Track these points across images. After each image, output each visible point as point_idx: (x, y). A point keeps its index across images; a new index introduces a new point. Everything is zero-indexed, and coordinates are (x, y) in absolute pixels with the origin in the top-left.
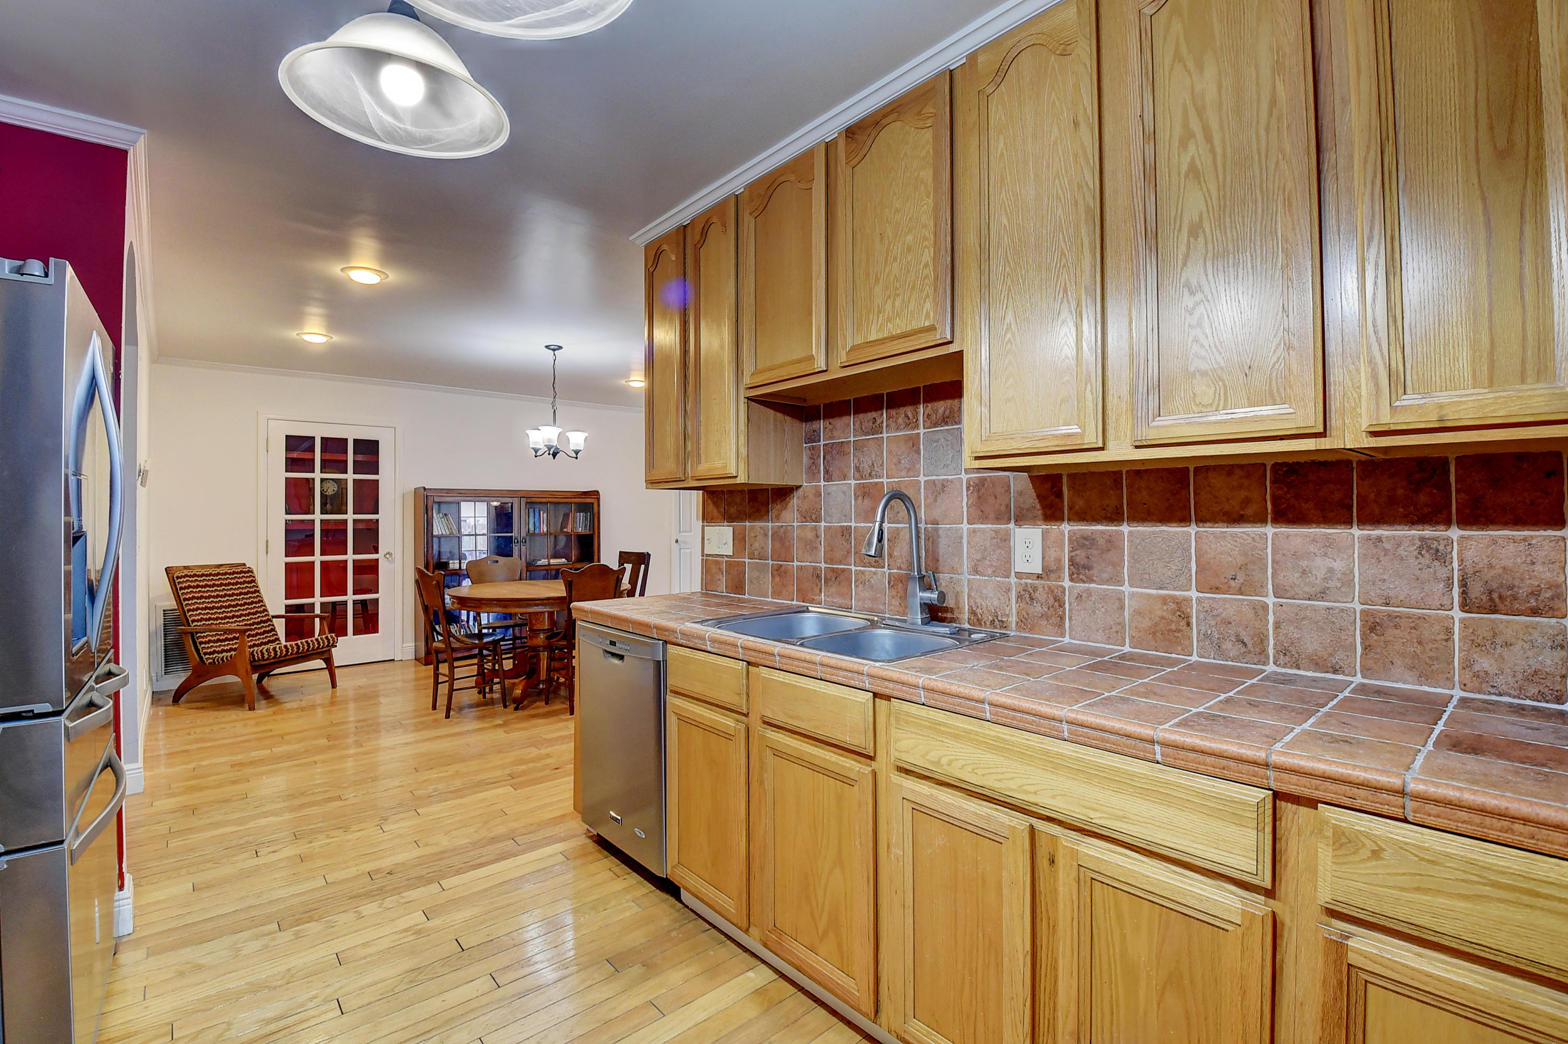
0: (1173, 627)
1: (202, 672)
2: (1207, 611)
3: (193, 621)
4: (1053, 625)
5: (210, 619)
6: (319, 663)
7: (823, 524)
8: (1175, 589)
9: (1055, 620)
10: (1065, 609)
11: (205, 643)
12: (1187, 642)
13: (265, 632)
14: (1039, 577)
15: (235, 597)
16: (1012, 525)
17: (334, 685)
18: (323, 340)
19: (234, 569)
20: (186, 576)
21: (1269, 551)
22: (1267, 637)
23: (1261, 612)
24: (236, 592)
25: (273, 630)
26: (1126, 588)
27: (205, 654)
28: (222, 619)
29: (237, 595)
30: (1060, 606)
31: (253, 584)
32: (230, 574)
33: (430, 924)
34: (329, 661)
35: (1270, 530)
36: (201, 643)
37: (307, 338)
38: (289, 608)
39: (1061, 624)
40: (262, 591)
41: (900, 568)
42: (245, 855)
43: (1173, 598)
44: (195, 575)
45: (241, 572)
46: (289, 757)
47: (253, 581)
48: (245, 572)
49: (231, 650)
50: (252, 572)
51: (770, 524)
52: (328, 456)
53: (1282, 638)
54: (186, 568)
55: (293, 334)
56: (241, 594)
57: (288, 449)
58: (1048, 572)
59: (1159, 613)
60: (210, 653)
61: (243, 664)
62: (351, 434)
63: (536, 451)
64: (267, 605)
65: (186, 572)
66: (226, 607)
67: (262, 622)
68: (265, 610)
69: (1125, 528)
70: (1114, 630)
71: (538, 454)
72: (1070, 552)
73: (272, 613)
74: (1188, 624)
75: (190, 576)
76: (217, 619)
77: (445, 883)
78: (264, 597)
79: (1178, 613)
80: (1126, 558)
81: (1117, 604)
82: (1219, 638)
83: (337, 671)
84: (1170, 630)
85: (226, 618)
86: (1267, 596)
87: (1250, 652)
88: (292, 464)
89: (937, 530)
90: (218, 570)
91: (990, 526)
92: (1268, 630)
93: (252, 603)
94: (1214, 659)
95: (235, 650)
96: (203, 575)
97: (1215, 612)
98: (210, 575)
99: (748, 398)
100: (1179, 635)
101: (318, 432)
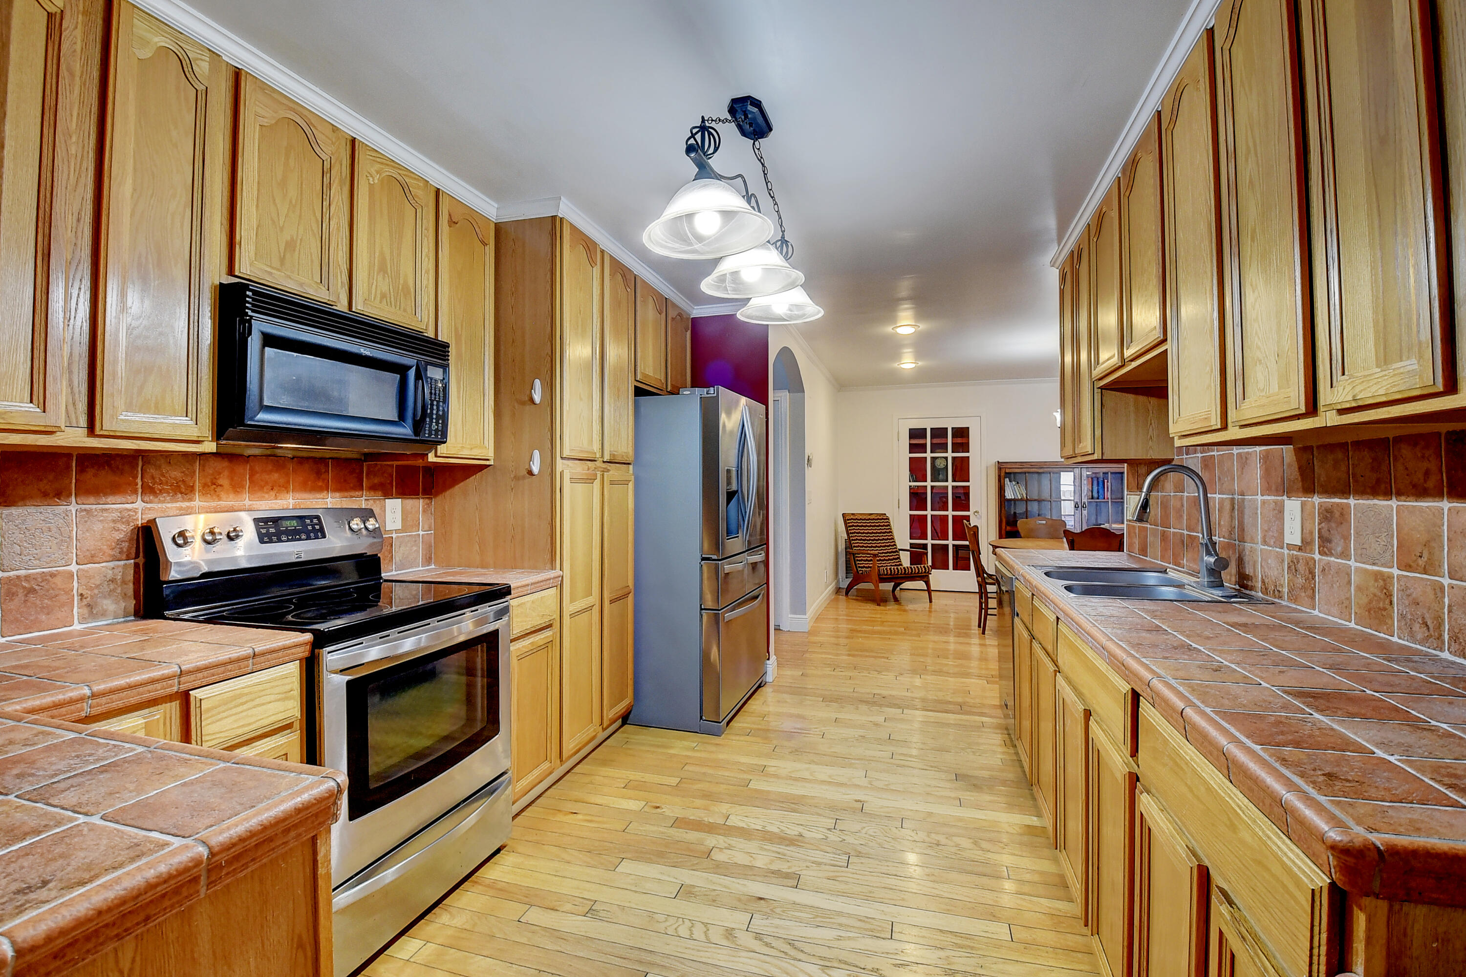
0: (1381, 605)
1: (858, 578)
2: (1403, 590)
3: (854, 547)
4: (1308, 597)
5: (863, 547)
6: (921, 585)
7: (1186, 494)
8: (1382, 565)
9: (1310, 592)
10: (1315, 581)
11: (860, 561)
12: (1390, 622)
13: (894, 559)
14: (1300, 549)
15: (878, 535)
16: (1285, 497)
17: (931, 601)
18: (913, 366)
19: (878, 517)
20: (852, 519)
21: (1445, 527)
22: (1443, 620)
23: (1439, 594)
24: (879, 531)
25: (899, 558)
26: (1352, 563)
27: (859, 567)
28: (870, 547)
29: (879, 533)
30: (1313, 579)
31: (889, 527)
32: (876, 520)
33: (885, 724)
34: (928, 583)
35: (1445, 505)
36: (858, 560)
37: (903, 366)
38: (912, 545)
39: (1313, 597)
40: (894, 532)
41: (1224, 537)
42: (829, 669)
43: (1381, 573)
44: (856, 519)
45: (882, 519)
46: (880, 633)
47: (889, 525)
48: (884, 519)
49: (869, 567)
50: (888, 520)
51: (1160, 494)
52: (936, 441)
53: (1453, 623)
54: (853, 514)
55: (896, 365)
56: (882, 533)
57: (911, 437)
58: (1305, 545)
59: (1372, 590)
60: (862, 567)
61: (875, 577)
62: (950, 424)
64: (897, 542)
65: (852, 517)
66: (872, 540)
67: (892, 552)
68: (895, 545)
69: (1352, 501)
70: (1345, 605)
72: (1319, 524)
73: (899, 547)
74: (1391, 603)
75: (854, 519)
76: (867, 547)
77: (905, 711)
78: (895, 537)
79: (1385, 591)
80: (1352, 532)
81: (1346, 580)
82: (1410, 619)
83: (933, 593)
84: (1379, 608)
85: (872, 547)
86: (1443, 577)
87: (1431, 636)
88: (913, 448)
89: (1243, 500)
90: (869, 517)
91: (1273, 498)
92: (1444, 613)
93: (888, 539)
94: (1408, 641)
95: (871, 567)
96: (861, 519)
97: (1409, 592)
98: (865, 519)
99: (1101, 388)
100: (1384, 613)
101: (929, 425)
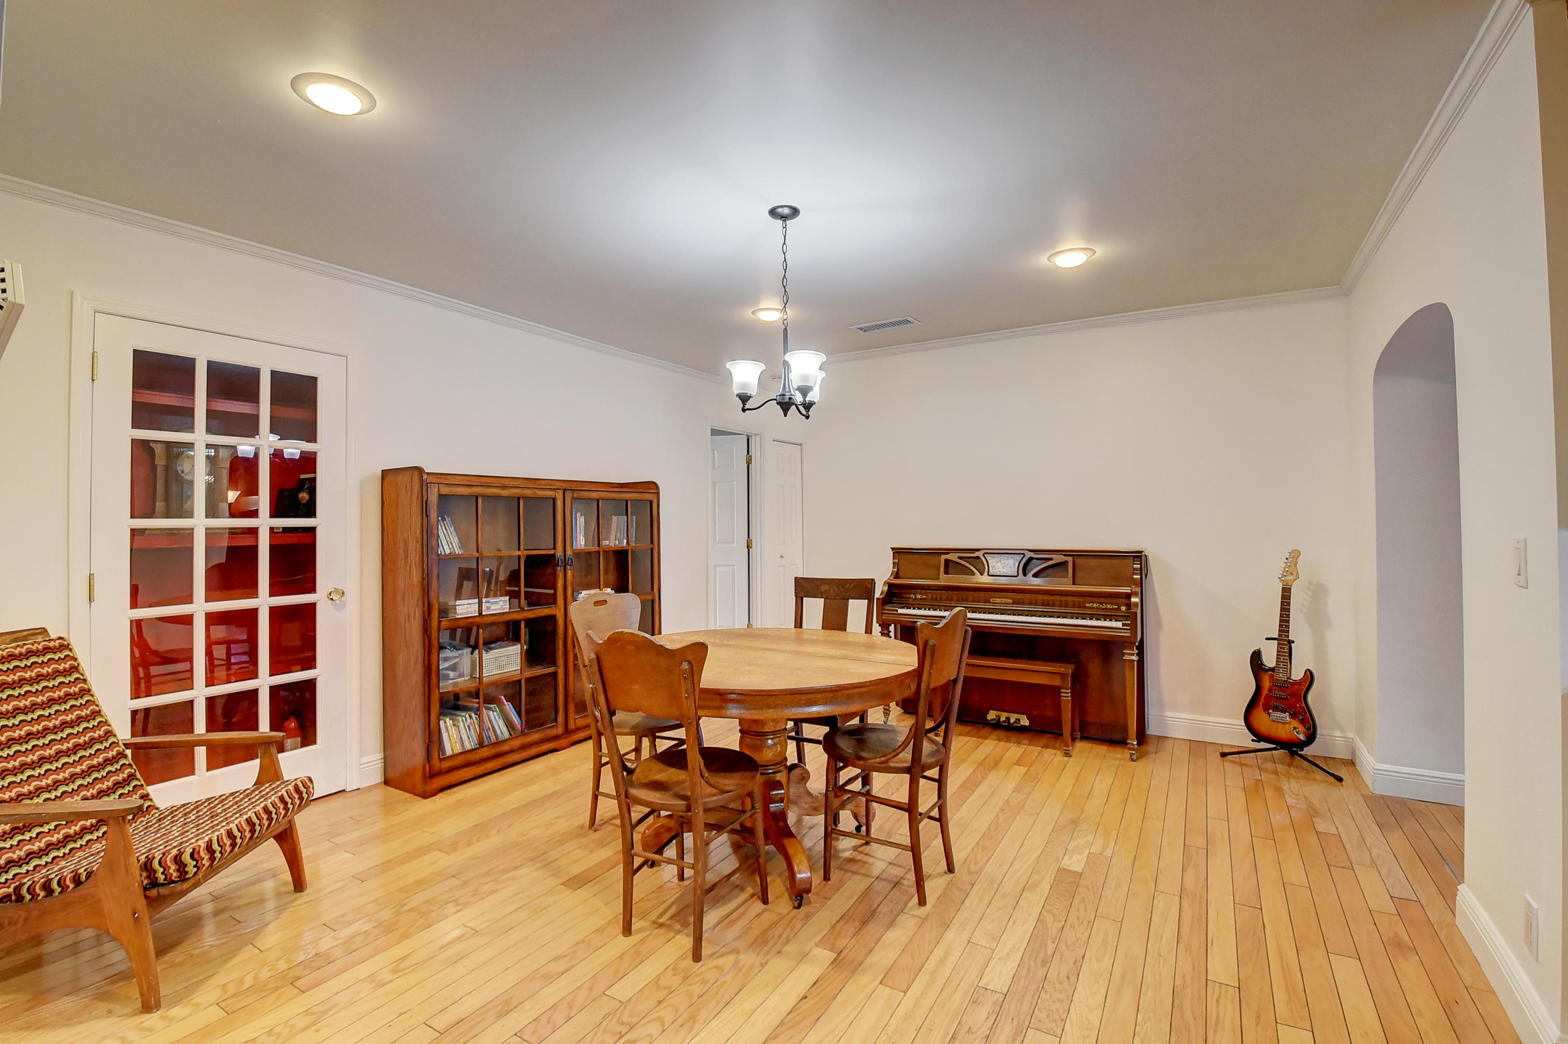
15: (39, 712)
19: (27, 646)
24: (39, 700)
29: (43, 706)
31: (76, 675)
32: (20, 657)
40: (94, 690)
45: (44, 650)
47: (75, 669)
48: (51, 650)
50: (67, 647)
56: (51, 702)
63: (744, 398)
64: (110, 721)
68: (109, 735)
71: (747, 407)
78: (101, 704)
88: (146, 412)
101: (202, 351)
